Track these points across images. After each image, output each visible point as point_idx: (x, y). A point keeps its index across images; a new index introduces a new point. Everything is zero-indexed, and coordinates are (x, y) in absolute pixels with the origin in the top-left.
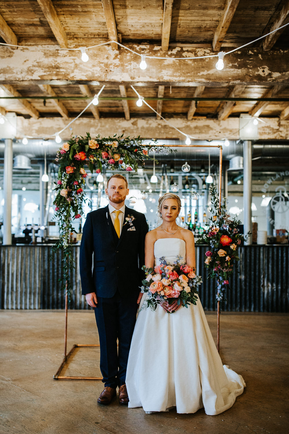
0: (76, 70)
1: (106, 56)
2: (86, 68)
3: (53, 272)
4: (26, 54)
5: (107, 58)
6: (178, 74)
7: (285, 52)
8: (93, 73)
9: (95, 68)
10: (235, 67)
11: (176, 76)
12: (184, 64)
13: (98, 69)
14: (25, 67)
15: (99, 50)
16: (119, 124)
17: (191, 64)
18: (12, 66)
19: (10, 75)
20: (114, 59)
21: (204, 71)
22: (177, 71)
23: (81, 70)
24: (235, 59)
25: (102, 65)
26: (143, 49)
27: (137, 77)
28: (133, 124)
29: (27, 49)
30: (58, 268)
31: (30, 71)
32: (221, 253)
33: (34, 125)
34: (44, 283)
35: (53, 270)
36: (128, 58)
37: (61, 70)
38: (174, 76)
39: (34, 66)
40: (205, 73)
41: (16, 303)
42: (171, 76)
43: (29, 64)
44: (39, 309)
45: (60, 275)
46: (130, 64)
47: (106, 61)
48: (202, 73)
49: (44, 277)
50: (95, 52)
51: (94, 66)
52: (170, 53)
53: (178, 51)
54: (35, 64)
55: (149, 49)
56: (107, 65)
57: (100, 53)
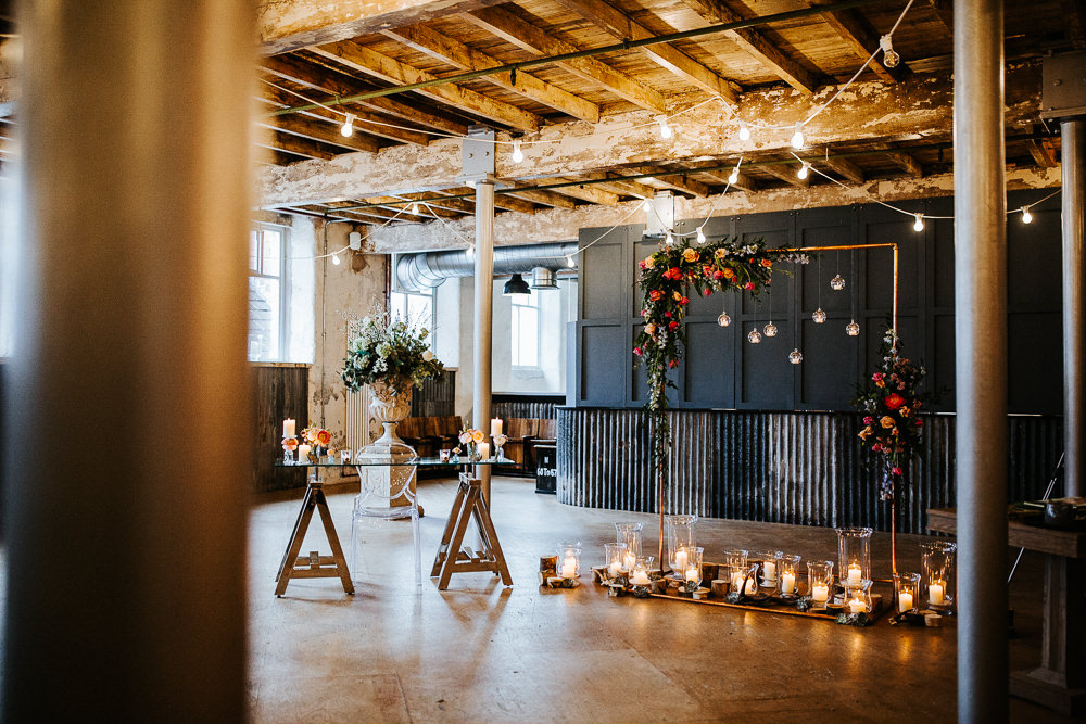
0: (677, 144)
1: (720, 115)
2: (690, 138)
3: (729, 455)
4: (611, 126)
5: (721, 118)
6: (829, 130)
7: (1019, 66)
8: (701, 144)
9: (704, 137)
10: (926, 106)
11: (826, 134)
12: (839, 112)
13: (708, 137)
14: (609, 148)
15: (710, 107)
16: (845, 193)
17: (850, 111)
18: (591, 148)
19: (589, 161)
20: (731, 119)
21: (872, 120)
22: (827, 125)
23: (684, 142)
24: (926, 92)
25: (714, 130)
26: (774, 98)
27: (765, 143)
28: (869, 190)
29: (612, 120)
30: (737, 450)
31: (616, 152)
32: (886, 421)
33: (701, 208)
34: (715, 474)
35: (729, 451)
36: (752, 113)
37: (657, 145)
38: (823, 134)
39: (620, 144)
40: (874, 122)
41: (672, 505)
42: (817, 135)
43: (614, 142)
44: (707, 516)
45: (740, 462)
46: (756, 123)
47: (719, 123)
48: (868, 124)
49: (715, 463)
50: (704, 112)
51: (702, 133)
52: (816, 97)
53: (830, 92)
54: (622, 140)
55: (783, 96)
56: (721, 130)
57: (711, 112)
